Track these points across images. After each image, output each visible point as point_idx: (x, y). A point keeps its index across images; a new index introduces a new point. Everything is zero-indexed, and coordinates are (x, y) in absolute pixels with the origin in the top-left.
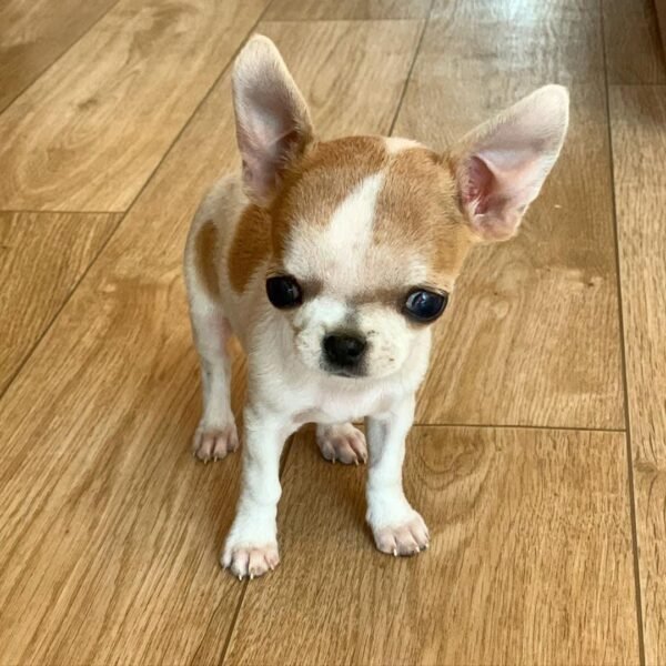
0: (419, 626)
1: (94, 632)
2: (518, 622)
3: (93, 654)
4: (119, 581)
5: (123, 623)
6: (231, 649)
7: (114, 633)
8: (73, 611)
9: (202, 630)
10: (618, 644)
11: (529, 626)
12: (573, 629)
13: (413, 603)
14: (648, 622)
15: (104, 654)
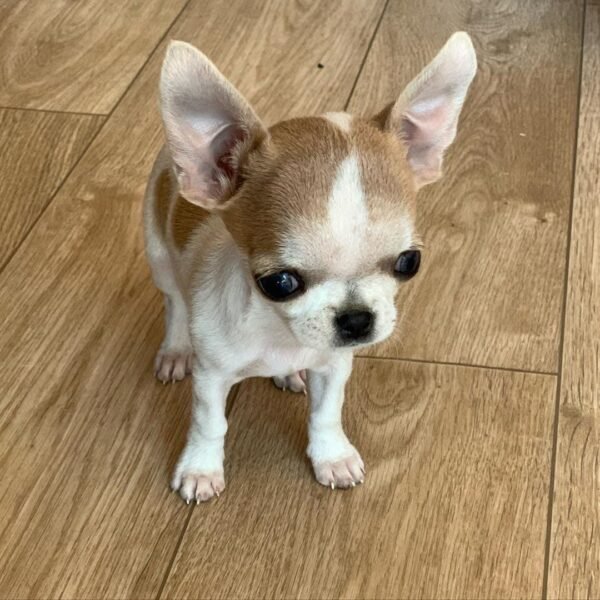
0: (347, 559)
1: (50, 547)
2: (437, 559)
3: (49, 569)
4: (77, 499)
5: (78, 540)
6: (174, 570)
7: (69, 549)
8: (33, 526)
9: (149, 551)
10: (524, 585)
11: (446, 564)
12: (486, 568)
13: (344, 535)
14: (554, 565)
15: (59, 568)
